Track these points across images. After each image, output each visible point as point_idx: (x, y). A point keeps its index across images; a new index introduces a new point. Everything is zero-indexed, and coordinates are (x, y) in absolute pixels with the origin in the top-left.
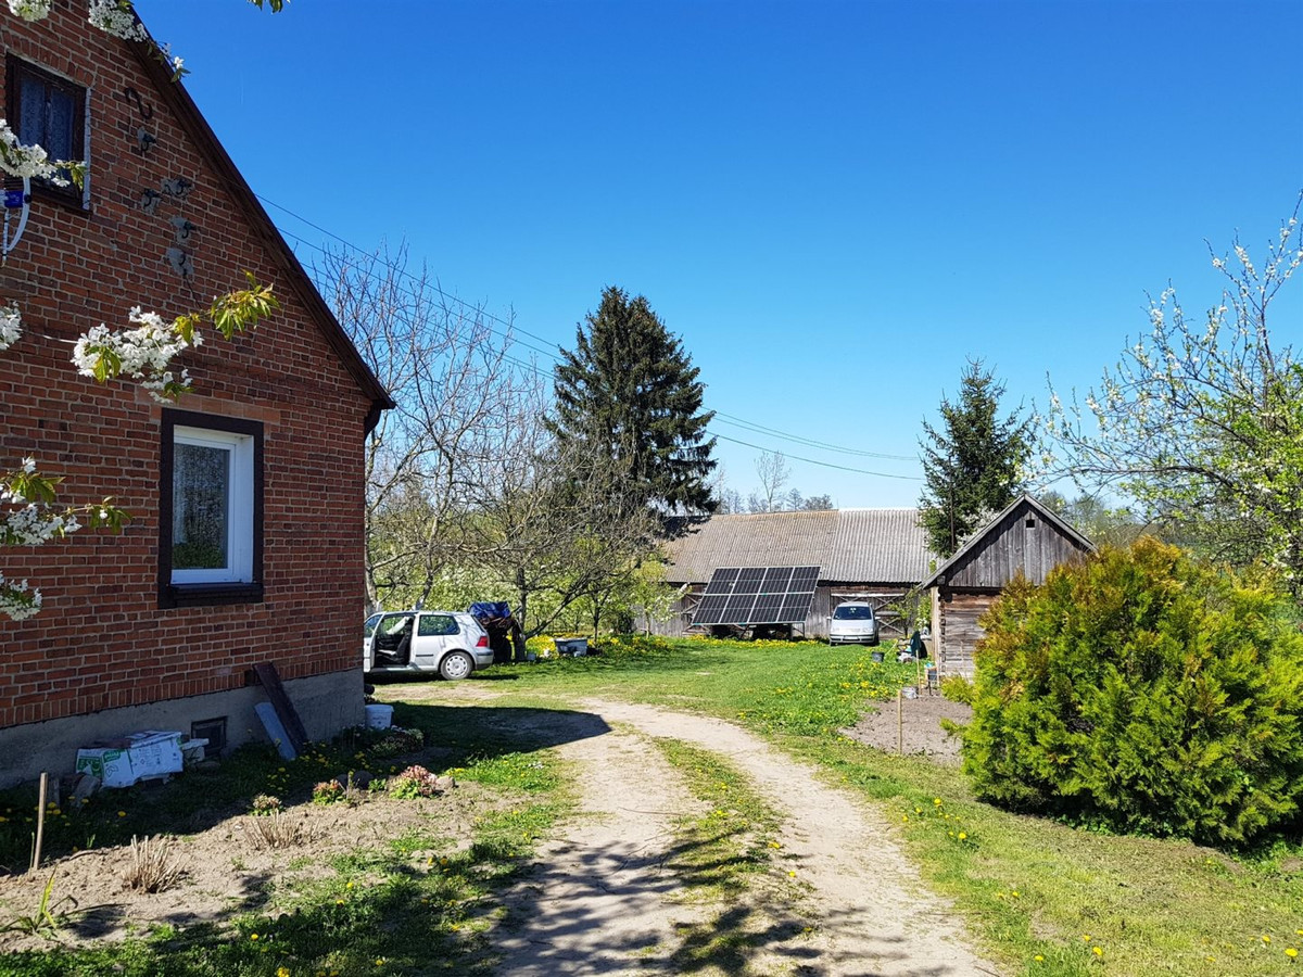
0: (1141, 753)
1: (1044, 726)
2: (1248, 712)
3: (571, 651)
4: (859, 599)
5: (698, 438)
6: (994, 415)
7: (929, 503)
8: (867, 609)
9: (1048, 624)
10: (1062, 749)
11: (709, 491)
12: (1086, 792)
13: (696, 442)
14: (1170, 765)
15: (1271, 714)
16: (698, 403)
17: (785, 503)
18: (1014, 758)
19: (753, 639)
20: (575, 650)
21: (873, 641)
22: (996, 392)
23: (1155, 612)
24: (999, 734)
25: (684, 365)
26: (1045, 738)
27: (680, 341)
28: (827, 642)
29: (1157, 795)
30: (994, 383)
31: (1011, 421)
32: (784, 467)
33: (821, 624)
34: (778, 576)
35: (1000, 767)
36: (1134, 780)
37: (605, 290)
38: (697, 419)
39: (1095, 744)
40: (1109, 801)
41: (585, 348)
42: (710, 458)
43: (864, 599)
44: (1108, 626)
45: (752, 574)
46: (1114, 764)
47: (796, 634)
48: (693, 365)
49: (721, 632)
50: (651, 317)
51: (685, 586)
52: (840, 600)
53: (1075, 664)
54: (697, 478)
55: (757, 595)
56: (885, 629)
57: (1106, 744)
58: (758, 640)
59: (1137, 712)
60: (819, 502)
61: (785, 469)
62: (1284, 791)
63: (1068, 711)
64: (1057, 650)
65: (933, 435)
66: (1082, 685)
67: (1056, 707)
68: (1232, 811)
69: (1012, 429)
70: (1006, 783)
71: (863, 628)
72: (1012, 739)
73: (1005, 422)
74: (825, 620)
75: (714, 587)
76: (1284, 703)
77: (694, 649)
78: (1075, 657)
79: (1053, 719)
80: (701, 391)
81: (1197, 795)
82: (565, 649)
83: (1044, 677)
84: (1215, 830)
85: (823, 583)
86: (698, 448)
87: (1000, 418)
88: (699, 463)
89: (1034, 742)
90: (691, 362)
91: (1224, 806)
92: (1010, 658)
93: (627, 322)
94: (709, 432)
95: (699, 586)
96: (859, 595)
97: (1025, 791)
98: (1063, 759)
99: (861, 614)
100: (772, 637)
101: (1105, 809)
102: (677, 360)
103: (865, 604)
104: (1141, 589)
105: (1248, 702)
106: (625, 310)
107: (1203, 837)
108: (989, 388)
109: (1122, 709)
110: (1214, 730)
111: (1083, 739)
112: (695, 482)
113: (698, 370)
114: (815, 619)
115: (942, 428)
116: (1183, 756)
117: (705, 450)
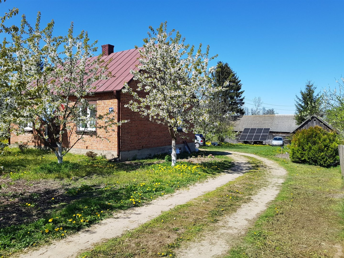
0: (312, 154)
1: (300, 151)
2: (327, 149)
3: (214, 145)
4: (280, 136)
5: (240, 97)
6: (314, 94)
7: (297, 114)
8: (281, 138)
9: (301, 137)
10: (302, 154)
11: (243, 109)
12: (305, 159)
13: (240, 98)
14: (316, 156)
15: (330, 149)
16: (240, 89)
17: (261, 111)
18: (296, 155)
19: (253, 144)
20: (215, 144)
21: (282, 145)
22: (314, 88)
23: (316, 135)
24: (294, 152)
25: (237, 79)
26: (299, 152)
27: (236, 73)
28: (271, 146)
29: (315, 160)
30: (314, 86)
31: (318, 95)
32: (261, 101)
33: (270, 142)
34: (260, 130)
35: (294, 157)
36: (311, 157)
37: (218, 62)
38: (240, 92)
39: (306, 152)
40: (308, 160)
41: (213, 76)
42: (243, 102)
43: (281, 136)
44: (309, 137)
45: (253, 130)
46: (309, 156)
47: (264, 143)
48: (239, 80)
49: (246, 142)
50: (229, 68)
51: (238, 132)
52: (275, 136)
53: (304, 142)
54: (240, 107)
55: (255, 134)
56: (286, 143)
57: (308, 153)
58: (255, 145)
59: (312, 149)
60: (271, 110)
61: (261, 102)
62: (332, 159)
63: (303, 149)
64: (302, 140)
65: (298, 98)
66: (305, 145)
67: (302, 148)
68: (325, 162)
69: (318, 97)
70: (295, 159)
71: (280, 142)
72: (296, 153)
73: (316, 95)
74: (271, 141)
75: (244, 132)
76: (332, 148)
77: (240, 146)
78: (304, 141)
79: (301, 150)
80: (241, 86)
81: (320, 160)
82: (213, 144)
83: (300, 144)
84: (323, 164)
85: (271, 132)
86: (240, 99)
87: (315, 94)
88: (240, 103)
89: (298, 153)
90: (239, 78)
91: (324, 161)
92: (296, 142)
93: (223, 70)
94: (243, 96)
95: (241, 132)
96: (280, 135)
97: (297, 160)
98: (302, 155)
99: (280, 139)
100: (258, 144)
101: (308, 161)
102: (235, 78)
103: (281, 137)
104: (314, 132)
105: (327, 147)
106: (223, 67)
107: (321, 165)
108: (312, 87)
109: (310, 148)
110: (323, 151)
111: (305, 152)
112: (239, 108)
113: (240, 80)
114: (268, 140)
115: (300, 97)
116: (318, 154)
117: (242, 100)
